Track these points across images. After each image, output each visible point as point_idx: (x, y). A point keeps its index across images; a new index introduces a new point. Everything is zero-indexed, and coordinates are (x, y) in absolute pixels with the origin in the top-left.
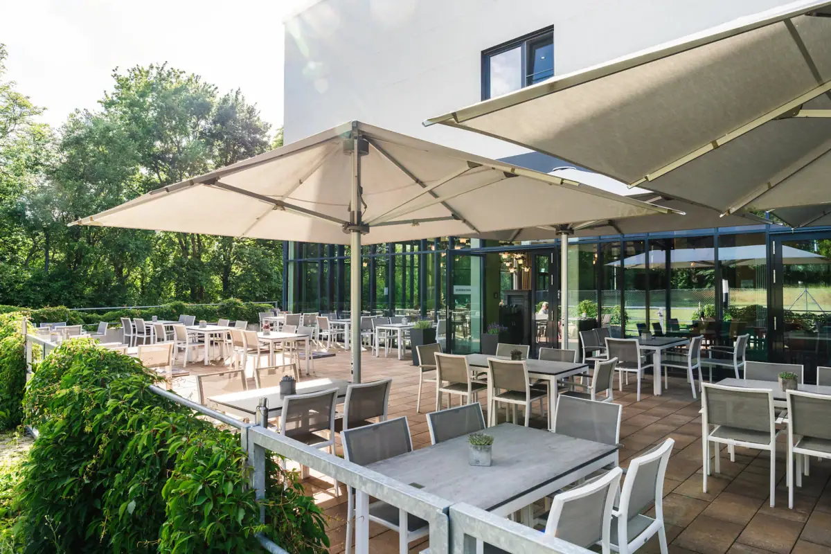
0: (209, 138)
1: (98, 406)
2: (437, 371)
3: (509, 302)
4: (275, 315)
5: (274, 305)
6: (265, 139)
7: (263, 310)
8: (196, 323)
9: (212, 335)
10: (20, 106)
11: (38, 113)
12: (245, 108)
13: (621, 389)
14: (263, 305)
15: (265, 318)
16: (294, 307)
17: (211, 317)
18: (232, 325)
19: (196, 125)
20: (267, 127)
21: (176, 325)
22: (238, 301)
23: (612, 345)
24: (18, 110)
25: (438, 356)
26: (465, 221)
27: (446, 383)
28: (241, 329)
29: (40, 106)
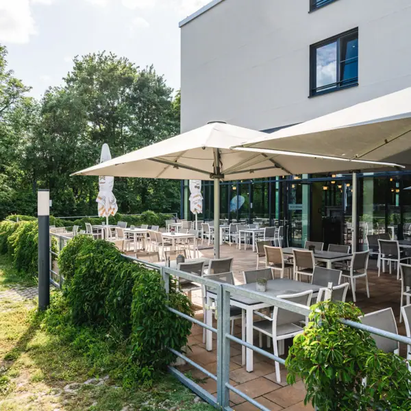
0: (132, 101)
1: (101, 262)
2: (266, 257)
3: (331, 215)
4: (176, 222)
5: (175, 215)
6: (169, 99)
7: (168, 218)
8: (128, 227)
9: (138, 234)
10: (16, 86)
11: (28, 90)
12: (156, 78)
13: (390, 273)
14: (168, 215)
15: (169, 223)
16: (188, 217)
17: (136, 223)
18: (149, 228)
19: (123, 91)
20: (170, 91)
21: (116, 228)
22: (153, 213)
23: (383, 244)
24: (15, 89)
25: (266, 248)
26: (283, 169)
27: (271, 264)
28: (155, 230)
29: (28, 86)
